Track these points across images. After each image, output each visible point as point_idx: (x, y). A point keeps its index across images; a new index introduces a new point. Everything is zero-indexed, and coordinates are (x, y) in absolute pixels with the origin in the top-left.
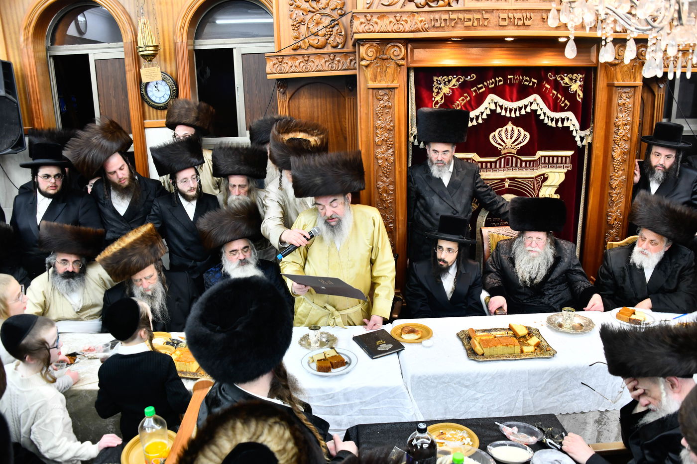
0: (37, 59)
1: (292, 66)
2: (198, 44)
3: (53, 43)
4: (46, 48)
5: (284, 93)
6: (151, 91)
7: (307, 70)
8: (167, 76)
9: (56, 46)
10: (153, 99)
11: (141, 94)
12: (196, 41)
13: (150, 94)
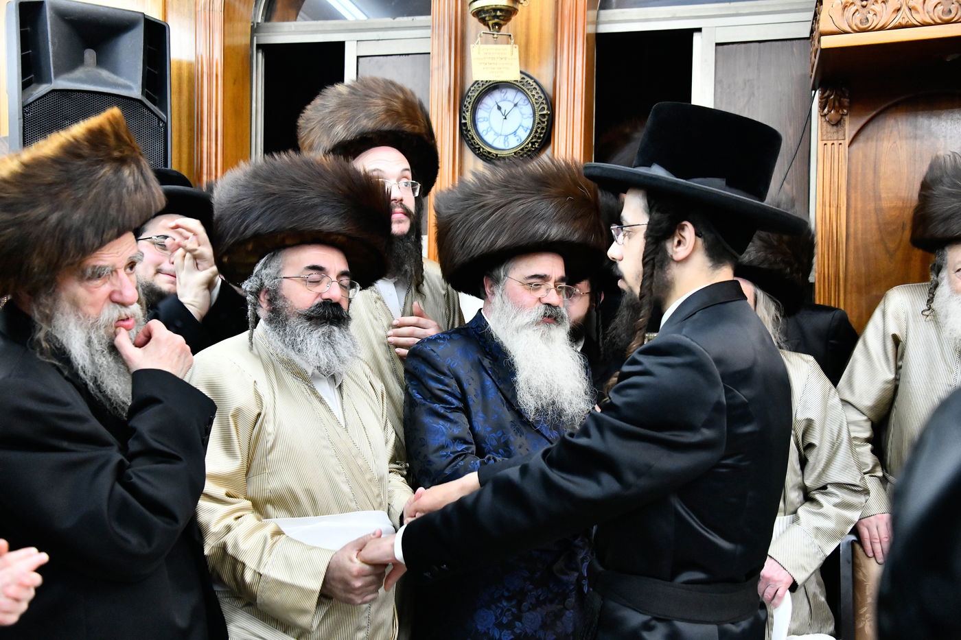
0: (227, 51)
1: (899, 10)
2: (606, 20)
3: (268, 16)
4: (252, 27)
5: (838, 124)
6: (488, 120)
7: (946, 18)
8: (531, 82)
9: (275, 24)
10: (489, 138)
11: (462, 125)
12: (602, 12)
13: (481, 127)
